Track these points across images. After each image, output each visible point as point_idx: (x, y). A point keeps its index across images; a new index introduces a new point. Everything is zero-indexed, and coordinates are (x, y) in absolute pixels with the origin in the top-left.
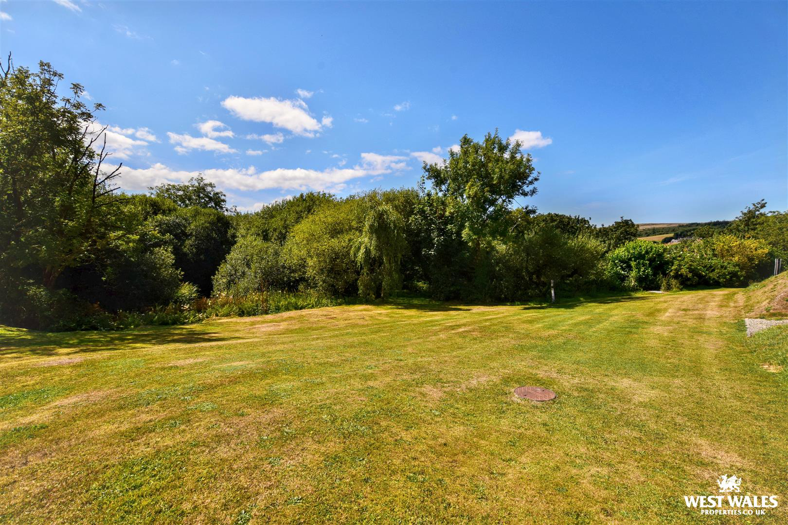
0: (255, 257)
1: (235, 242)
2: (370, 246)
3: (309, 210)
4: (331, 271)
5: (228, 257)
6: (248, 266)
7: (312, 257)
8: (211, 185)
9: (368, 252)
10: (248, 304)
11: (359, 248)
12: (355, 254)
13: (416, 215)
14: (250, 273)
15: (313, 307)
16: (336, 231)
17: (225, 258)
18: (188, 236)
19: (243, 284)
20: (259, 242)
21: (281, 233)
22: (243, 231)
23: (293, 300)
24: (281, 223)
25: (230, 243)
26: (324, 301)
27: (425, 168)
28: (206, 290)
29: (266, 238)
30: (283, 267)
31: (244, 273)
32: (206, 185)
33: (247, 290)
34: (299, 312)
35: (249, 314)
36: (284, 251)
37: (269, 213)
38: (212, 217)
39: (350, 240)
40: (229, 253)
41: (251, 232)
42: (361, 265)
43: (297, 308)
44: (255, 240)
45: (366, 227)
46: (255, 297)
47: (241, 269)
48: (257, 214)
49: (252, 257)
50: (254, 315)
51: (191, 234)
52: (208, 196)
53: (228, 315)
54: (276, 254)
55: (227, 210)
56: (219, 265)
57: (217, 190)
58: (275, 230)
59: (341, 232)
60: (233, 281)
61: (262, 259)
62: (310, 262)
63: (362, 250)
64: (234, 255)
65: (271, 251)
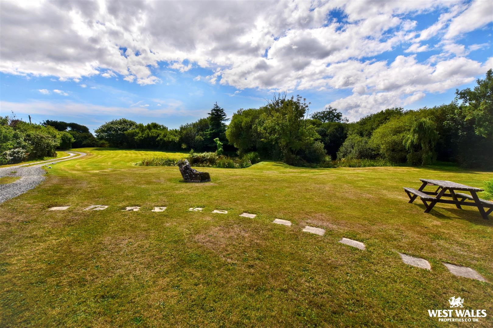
0: (356, 144)
1: (347, 137)
2: (414, 139)
3: (386, 119)
4: (393, 150)
5: (344, 144)
6: (353, 148)
7: (382, 144)
8: (335, 110)
9: (412, 142)
10: (352, 164)
11: (408, 140)
12: (405, 144)
13: (448, 120)
14: (354, 151)
15: (381, 166)
16: (397, 131)
17: (342, 145)
18: (327, 136)
19: (350, 156)
20: (358, 138)
21: (369, 132)
22: (350, 132)
23: (372, 163)
24: (369, 127)
25: (345, 137)
26: (388, 164)
27: (457, 93)
28: (334, 158)
29: (361, 135)
30: (369, 149)
31: (351, 151)
32: (333, 110)
33: (352, 158)
34: (374, 167)
35: (353, 167)
36: (370, 141)
37: (364, 122)
38: (336, 126)
39: (403, 136)
40: (344, 142)
41: (354, 132)
42: (409, 148)
43: (373, 166)
44: (356, 136)
45: (412, 130)
46: (355, 161)
47: (349, 150)
48: (358, 123)
49: (355, 144)
50: (355, 167)
51: (328, 135)
52: (334, 115)
53: (345, 166)
54: (366, 143)
55: (342, 120)
56: (340, 148)
57: (337, 112)
58: (366, 130)
59: (400, 132)
60: (346, 154)
61: (359, 145)
62: (382, 147)
63: (409, 141)
64: (346, 143)
65: (364, 141)
